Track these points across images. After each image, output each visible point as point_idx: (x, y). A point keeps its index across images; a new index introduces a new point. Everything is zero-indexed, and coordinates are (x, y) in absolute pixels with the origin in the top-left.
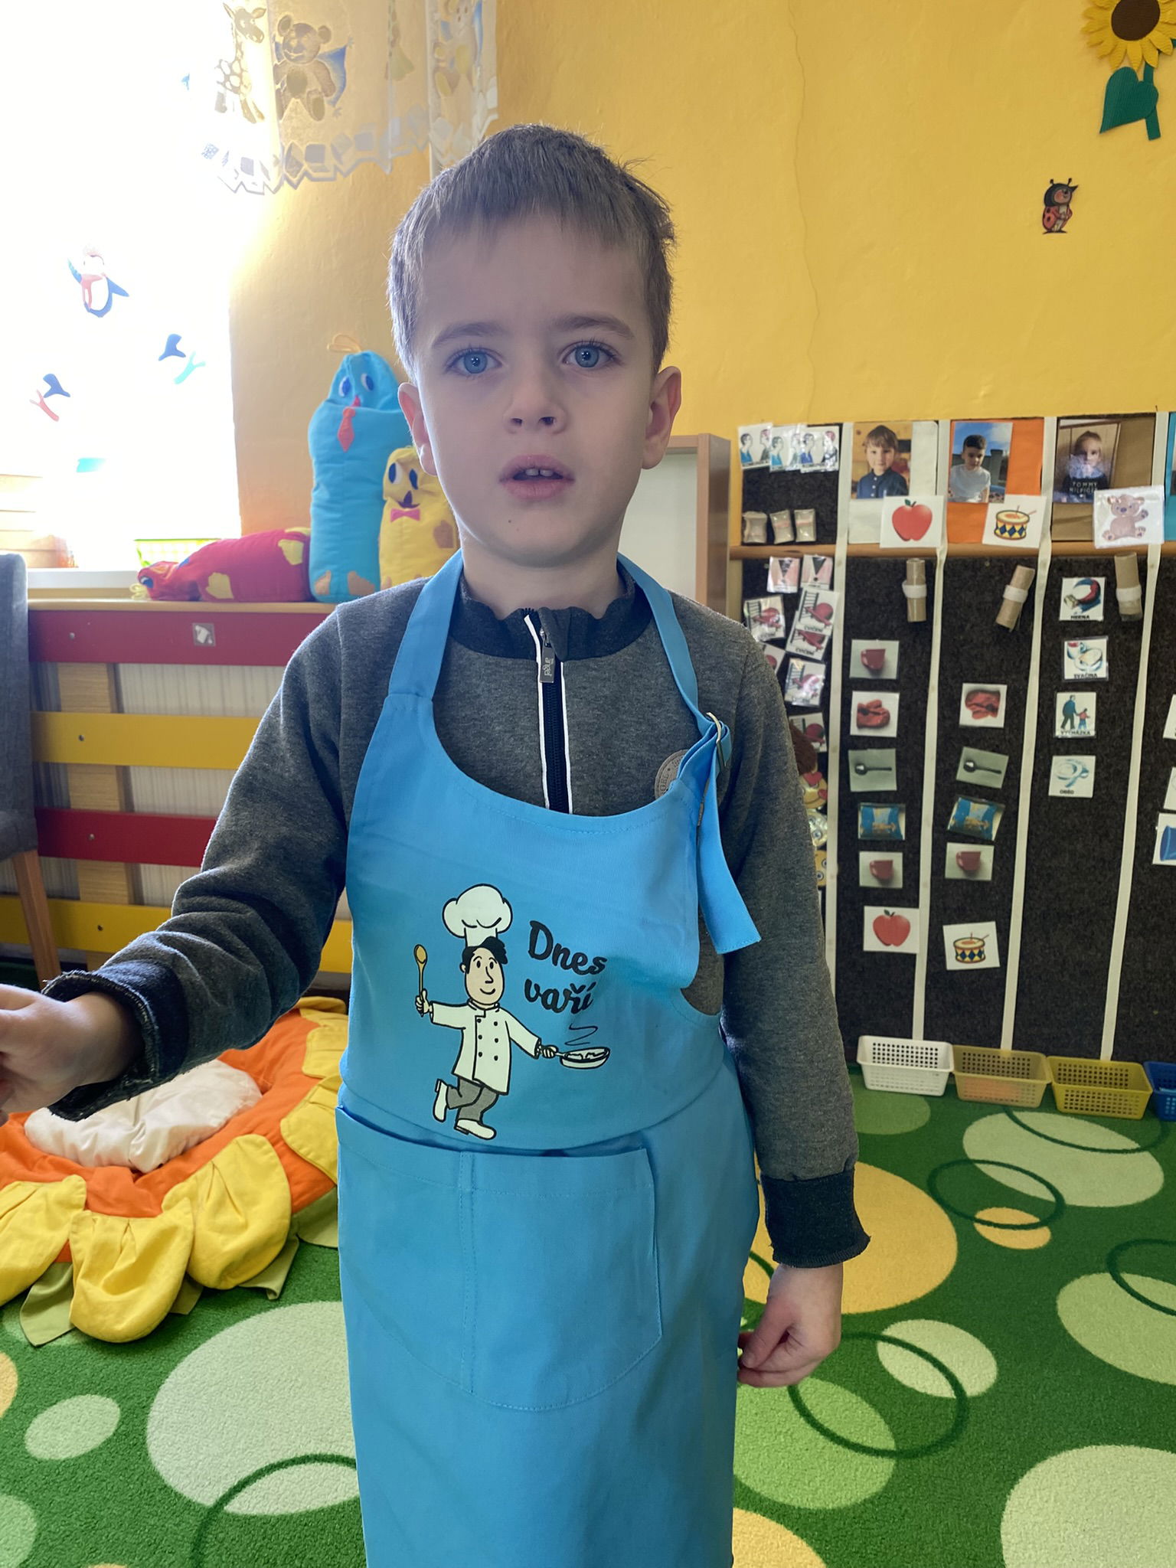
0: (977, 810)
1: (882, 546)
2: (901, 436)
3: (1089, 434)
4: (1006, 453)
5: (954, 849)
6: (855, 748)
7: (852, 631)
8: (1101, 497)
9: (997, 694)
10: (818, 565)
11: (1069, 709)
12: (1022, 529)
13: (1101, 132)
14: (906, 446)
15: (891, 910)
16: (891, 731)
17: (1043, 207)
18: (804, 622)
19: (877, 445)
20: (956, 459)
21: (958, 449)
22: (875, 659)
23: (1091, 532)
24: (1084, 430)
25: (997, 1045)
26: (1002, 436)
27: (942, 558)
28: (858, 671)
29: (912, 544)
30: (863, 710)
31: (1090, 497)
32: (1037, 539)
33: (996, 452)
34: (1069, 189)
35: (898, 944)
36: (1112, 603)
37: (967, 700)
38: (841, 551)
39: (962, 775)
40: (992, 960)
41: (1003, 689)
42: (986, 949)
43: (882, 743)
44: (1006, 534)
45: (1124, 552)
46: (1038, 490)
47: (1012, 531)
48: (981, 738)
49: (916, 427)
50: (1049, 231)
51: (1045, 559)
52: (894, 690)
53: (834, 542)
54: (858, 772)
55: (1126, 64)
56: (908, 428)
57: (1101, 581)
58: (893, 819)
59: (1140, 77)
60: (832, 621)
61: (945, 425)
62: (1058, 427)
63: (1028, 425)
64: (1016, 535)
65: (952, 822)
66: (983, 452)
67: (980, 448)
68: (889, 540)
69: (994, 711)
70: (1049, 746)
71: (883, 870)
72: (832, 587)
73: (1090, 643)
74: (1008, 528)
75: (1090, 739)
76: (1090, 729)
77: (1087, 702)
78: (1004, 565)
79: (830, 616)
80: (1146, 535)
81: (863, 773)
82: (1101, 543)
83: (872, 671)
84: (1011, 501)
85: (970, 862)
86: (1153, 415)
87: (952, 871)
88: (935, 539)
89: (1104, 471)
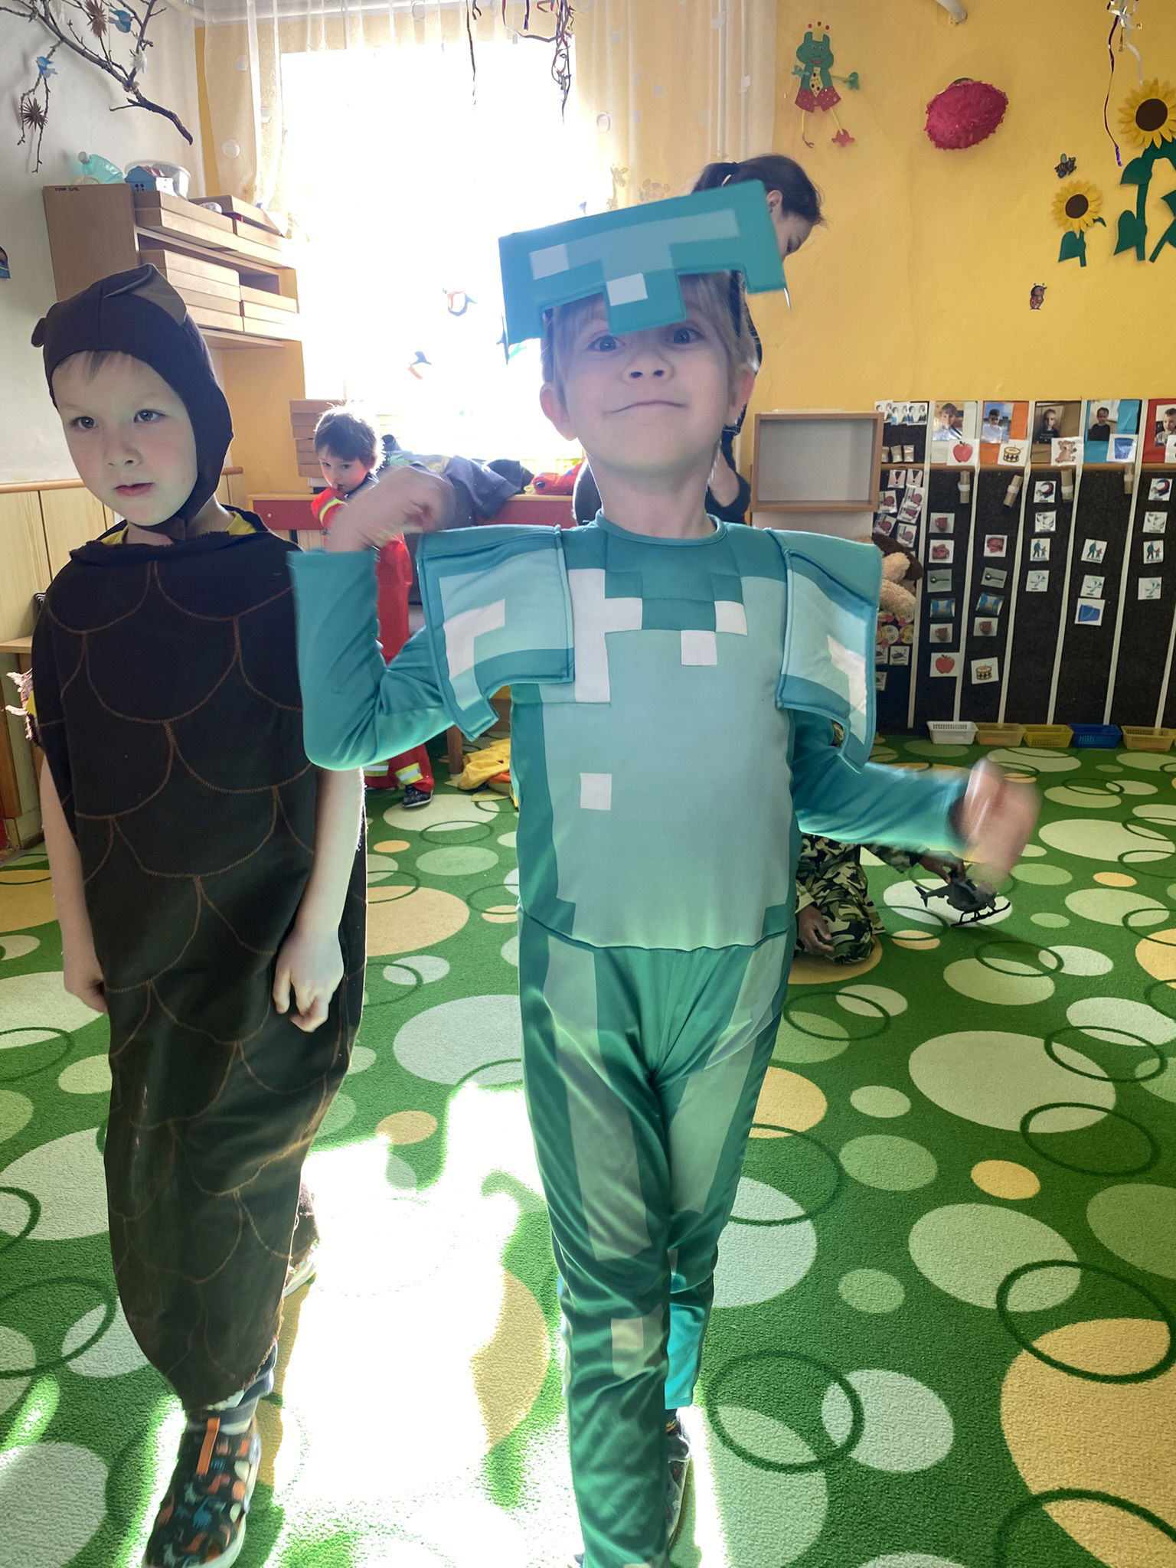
0: (991, 599)
2: (959, 409)
3: (1050, 410)
4: (1010, 418)
5: (978, 620)
6: (931, 570)
7: (931, 508)
8: (1055, 441)
9: (1003, 540)
10: (915, 474)
11: (1037, 547)
12: (1017, 457)
13: (1060, 260)
14: (961, 413)
15: (945, 654)
16: (950, 560)
17: (1030, 297)
18: (907, 504)
19: (946, 413)
20: (985, 421)
21: (987, 416)
22: (942, 523)
24: (1048, 408)
25: (996, 721)
27: (977, 471)
28: (933, 529)
29: (963, 464)
30: (935, 549)
31: (1049, 442)
32: (1024, 462)
33: (1005, 418)
34: (1043, 289)
35: (948, 672)
36: (1059, 494)
37: (988, 542)
38: (927, 467)
39: (984, 582)
40: (995, 678)
41: (1005, 537)
42: (992, 672)
43: (946, 566)
45: (1066, 468)
46: (1025, 438)
47: (1012, 457)
48: (994, 563)
49: (966, 404)
50: (1033, 308)
51: (1028, 472)
52: (951, 539)
53: (923, 462)
54: (932, 582)
55: (1071, 230)
56: (962, 405)
57: (1054, 483)
58: (949, 606)
59: (1078, 236)
60: (922, 503)
61: (980, 404)
62: (1036, 406)
63: (1021, 405)
64: (1014, 460)
65: (978, 606)
66: (999, 418)
67: (997, 415)
68: (952, 462)
69: (1001, 549)
70: (1028, 566)
71: (942, 633)
72: (922, 486)
73: (1048, 514)
74: (1010, 456)
75: (1047, 562)
76: (1047, 557)
77: (1045, 543)
78: (1009, 474)
79: (921, 500)
80: (1075, 461)
81: (934, 582)
82: (1053, 463)
83: (940, 529)
84: (1012, 443)
85: (986, 627)
86: (1080, 402)
87: (977, 632)
88: (974, 461)
89: (1057, 428)
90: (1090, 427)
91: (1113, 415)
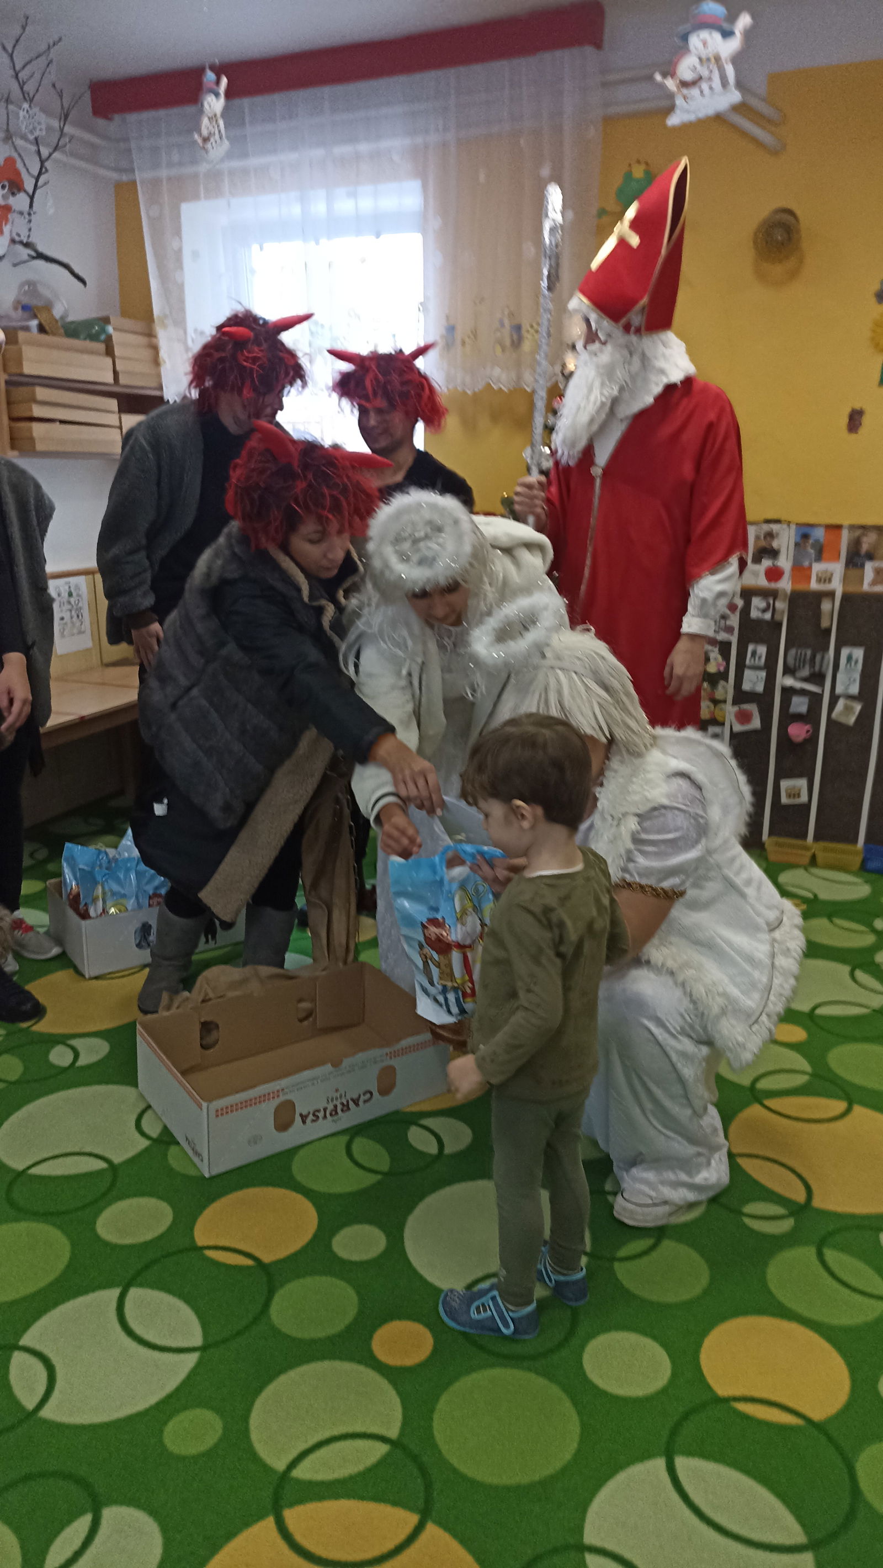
1: (759, 586)
3: (864, 535)
4: (822, 543)
8: (869, 564)
13: (878, 386)
17: (847, 420)
20: (797, 545)
21: (798, 540)
23: (863, 583)
24: (861, 532)
25: (806, 838)
26: (819, 534)
27: (789, 593)
29: (774, 585)
31: (863, 566)
32: (837, 586)
34: (862, 412)
40: (804, 798)
42: (802, 793)
50: (851, 432)
51: (840, 595)
63: (835, 529)
64: (826, 583)
66: (811, 541)
67: (809, 538)
68: (763, 582)
78: (819, 596)
82: (866, 588)
88: (786, 584)
89: (871, 552)
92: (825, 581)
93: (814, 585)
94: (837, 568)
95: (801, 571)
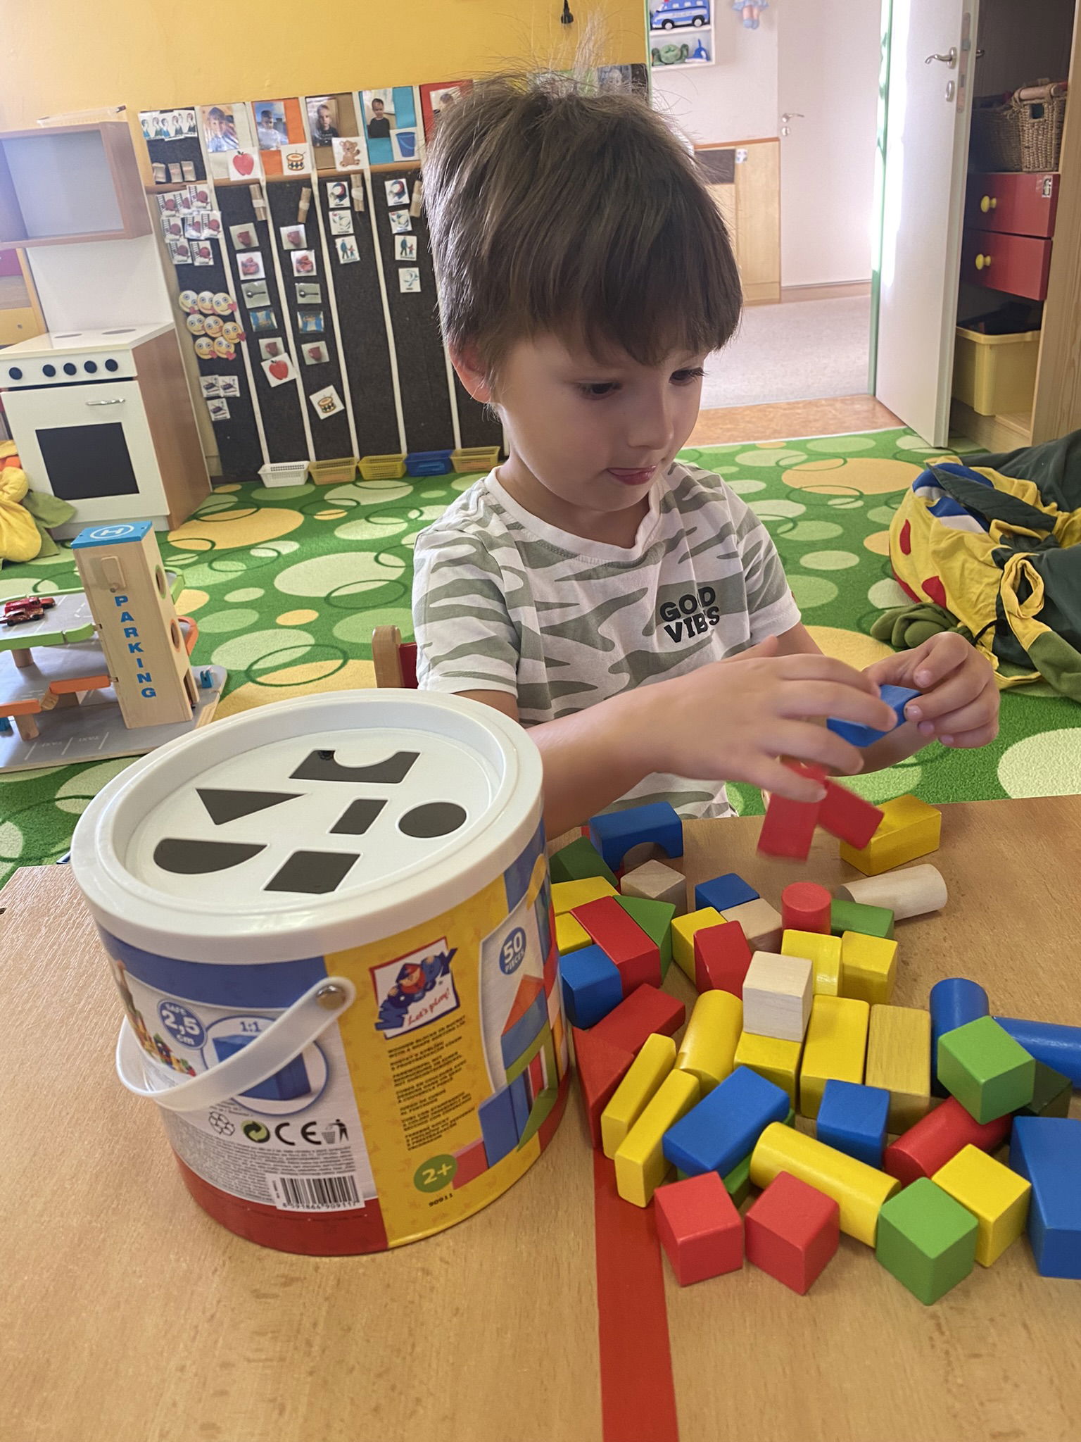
0: (312, 327)
1: (232, 180)
2: (227, 113)
3: (322, 106)
4: (284, 120)
5: (306, 347)
8: (336, 141)
12: (302, 164)
14: (231, 119)
19: (215, 119)
20: (259, 125)
21: (259, 119)
22: (244, 236)
23: (334, 163)
25: (353, 455)
27: (264, 184)
29: (247, 177)
30: (243, 264)
31: (330, 144)
33: (279, 120)
38: (211, 184)
39: (299, 299)
40: (340, 407)
41: (312, 253)
42: (334, 402)
44: (294, 168)
45: (356, 172)
49: (234, 107)
51: (315, 180)
53: (205, 179)
61: (249, 104)
63: (291, 103)
64: (299, 167)
65: (301, 331)
66: (272, 120)
67: (270, 118)
68: (235, 176)
72: (212, 209)
74: (294, 164)
78: (297, 186)
80: (360, 163)
82: (341, 168)
84: (292, 148)
85: (316, 353)
86: (351, 94)
87: (308, 359)
88: (258, 173)
89: (334, 126)
90: (369, 122)
91: (389, 107)
92: (297, 166)
93: (288, 172)
94: (305, 149)
95: (271, 157)
